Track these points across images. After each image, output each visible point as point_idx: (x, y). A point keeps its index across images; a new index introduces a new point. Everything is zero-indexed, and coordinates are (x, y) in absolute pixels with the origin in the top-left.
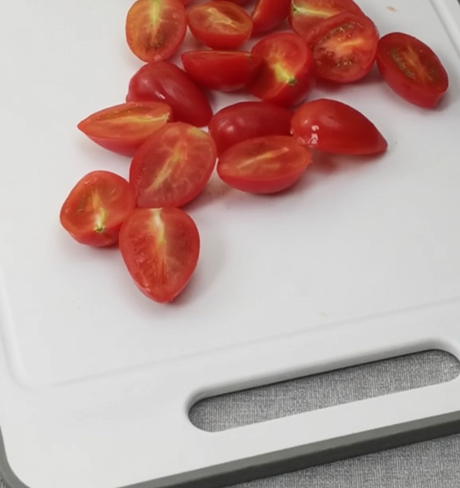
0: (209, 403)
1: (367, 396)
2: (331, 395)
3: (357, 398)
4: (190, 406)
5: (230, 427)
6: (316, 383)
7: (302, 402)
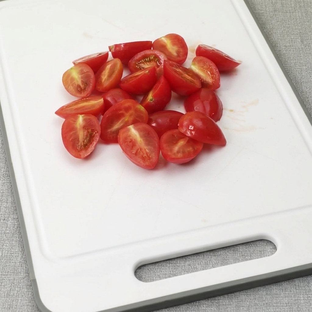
0: (145, 268)
1: (227, 264)
2: (208, 264)
3: (222, 265)
4: (136, 269)
5: (156, 280)
6: (201, 257)
7: (194, 267)
